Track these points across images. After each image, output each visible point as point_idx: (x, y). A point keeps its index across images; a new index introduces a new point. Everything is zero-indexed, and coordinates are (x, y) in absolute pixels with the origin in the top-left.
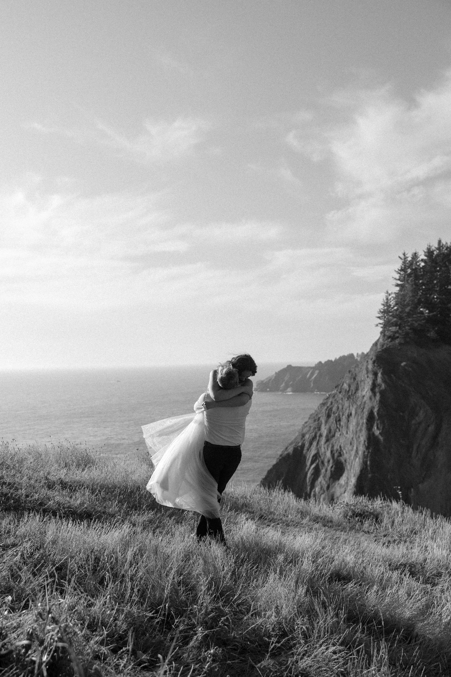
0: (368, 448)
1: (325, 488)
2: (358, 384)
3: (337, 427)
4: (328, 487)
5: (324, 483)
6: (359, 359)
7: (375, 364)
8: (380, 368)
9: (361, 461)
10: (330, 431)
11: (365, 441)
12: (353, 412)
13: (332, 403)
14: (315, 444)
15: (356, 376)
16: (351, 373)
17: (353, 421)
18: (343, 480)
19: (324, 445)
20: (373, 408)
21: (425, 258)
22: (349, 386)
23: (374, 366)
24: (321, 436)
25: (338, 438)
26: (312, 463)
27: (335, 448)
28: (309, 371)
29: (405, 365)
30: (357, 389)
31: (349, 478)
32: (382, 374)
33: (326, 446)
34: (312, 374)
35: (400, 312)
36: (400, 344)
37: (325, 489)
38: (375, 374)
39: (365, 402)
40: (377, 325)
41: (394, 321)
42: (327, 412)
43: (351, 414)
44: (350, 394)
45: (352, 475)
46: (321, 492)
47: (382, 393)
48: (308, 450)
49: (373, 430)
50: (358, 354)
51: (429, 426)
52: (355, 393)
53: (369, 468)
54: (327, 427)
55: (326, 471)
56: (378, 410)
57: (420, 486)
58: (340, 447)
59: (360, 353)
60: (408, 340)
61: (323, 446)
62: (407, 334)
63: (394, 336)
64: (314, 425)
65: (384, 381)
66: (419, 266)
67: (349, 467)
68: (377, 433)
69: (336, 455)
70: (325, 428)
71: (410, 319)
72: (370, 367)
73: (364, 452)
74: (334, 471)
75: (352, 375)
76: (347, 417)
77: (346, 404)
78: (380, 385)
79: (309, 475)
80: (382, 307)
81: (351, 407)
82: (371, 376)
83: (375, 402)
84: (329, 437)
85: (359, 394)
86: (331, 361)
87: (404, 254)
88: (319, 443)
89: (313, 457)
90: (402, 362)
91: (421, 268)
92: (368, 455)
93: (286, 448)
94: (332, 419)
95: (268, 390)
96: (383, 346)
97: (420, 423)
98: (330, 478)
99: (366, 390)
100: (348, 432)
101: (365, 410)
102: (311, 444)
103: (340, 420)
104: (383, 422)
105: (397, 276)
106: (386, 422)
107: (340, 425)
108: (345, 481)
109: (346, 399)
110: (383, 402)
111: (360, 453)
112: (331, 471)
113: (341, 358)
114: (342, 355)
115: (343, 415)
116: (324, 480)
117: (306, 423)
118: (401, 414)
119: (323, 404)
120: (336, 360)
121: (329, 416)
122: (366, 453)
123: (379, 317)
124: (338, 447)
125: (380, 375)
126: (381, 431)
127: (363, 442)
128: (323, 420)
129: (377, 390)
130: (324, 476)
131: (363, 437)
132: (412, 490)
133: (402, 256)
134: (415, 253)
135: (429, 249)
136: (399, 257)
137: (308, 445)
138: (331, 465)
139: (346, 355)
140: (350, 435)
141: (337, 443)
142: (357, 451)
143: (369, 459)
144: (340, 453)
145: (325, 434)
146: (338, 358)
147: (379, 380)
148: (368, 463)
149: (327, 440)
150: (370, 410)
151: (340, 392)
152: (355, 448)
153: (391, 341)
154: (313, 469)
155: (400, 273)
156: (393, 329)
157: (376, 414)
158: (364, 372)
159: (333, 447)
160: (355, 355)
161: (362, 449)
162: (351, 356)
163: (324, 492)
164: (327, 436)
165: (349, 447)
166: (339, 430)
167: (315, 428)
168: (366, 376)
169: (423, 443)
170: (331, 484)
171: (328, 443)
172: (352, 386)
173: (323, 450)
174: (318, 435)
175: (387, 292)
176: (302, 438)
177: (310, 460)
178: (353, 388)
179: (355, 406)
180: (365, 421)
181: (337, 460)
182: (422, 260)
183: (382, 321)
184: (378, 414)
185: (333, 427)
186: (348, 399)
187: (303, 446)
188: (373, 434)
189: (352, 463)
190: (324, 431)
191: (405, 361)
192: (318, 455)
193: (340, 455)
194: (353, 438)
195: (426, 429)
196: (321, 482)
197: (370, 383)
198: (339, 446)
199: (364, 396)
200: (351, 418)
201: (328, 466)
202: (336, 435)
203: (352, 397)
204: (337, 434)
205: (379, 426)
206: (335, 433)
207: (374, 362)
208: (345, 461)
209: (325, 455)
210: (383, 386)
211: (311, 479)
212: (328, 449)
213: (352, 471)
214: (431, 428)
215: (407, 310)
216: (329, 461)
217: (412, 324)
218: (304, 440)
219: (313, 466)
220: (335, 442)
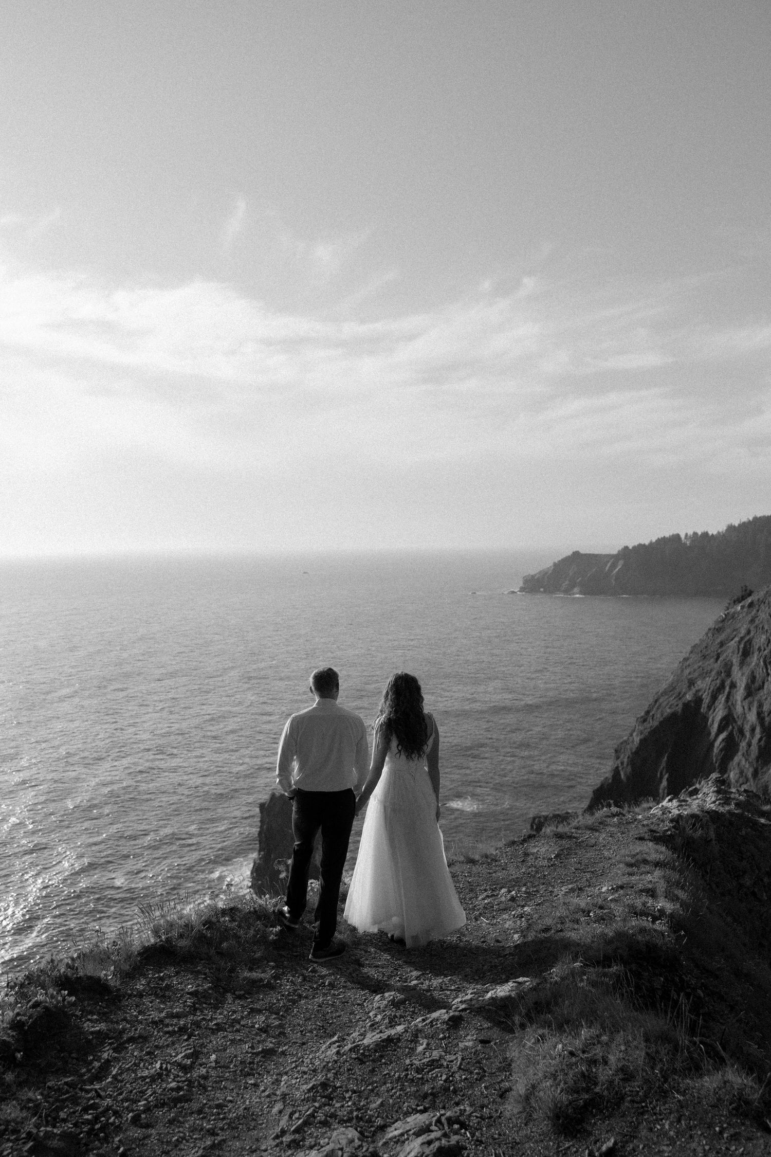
1: (749, 771)
3: (768, 674)
4: (755, 774)
5: (747, 766)
6: (688, 543)
10: (753, 678)
13: (749, 632)
14: (722, 698)
19: (742, 702)
24: (733, 686)
26: (720, 730)
27: (765, 708)
28: (608, 562)
33: (746, 703)
34: (614, 566)
37: (750, 776)
42: (742, 646)
46: (741, 780)
48: (709, 708)
50: (686, 535)
54: (747, 670)
55: (749, 745)
59: (690, 533)
61: (739, 702)
69: (767, 720)
70: (743, 675)
74: (766, 746)
79: (716, 750)
84: (753, 689)
86: (644, 545)
88: (731, 698)
89: (722, 720)
93: (656, 701)
94: (755, 660)
95: (542, 590)
98: (758, 759)
102: (714, 698)
112: (760, 747)
113: (659, 541)
114: (661, 536)
116: (746, 760)
117: (686, 659)
120: (651, 543)
121: (746, 654)
128: (732, 658)
130: (747, 755)
137: (709, 698)
138: (758, 736)
139: (667, 535)
141: (768, 700)
145: (742, 684)
146: (654, 540)
149: (749, 694)
154: (723, 740)
159: (760, 706)
160: (683, 536)
162: (677, 537)
163: (748, 779)
164: (748, 687)
167: (719, 673)
170: (760, 768)
171: (750, 699)
173: (739, 709)
174: (728, 683)
176: (689, 687)
177: (716, 726)
181: (770, 729)
187: (698, 701)
190: (740, 679)
192: (730, 718)
196: (739, 764)
201: (753, 737)
202: (766, 687)
204: (769, 686)
206: (763, 683)
209: (745, 717)
211: (719, 758)
212: (750, 709)
216: (753, 730)
218: (697, 691)
219: (722, 736)
220: (764, 698)
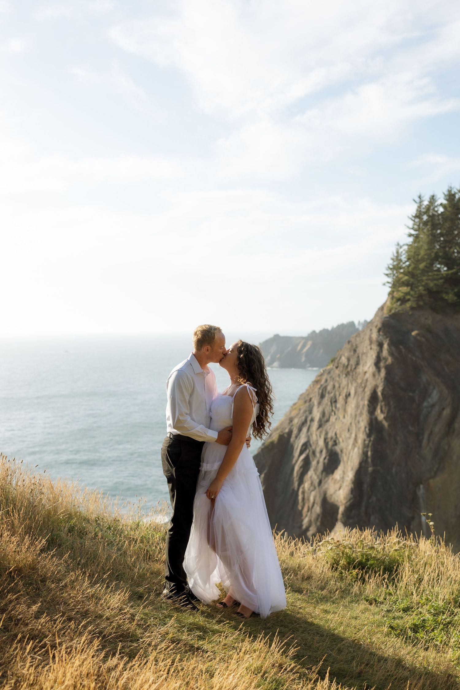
0: (369, 436)
1: (316, 482)
2: (358, 357)
3: (332, 410)
4: (320, 482)
5: (315, 478)
6: (361, 328)
7: (381, 333)
8: (387, 338)
9: (361, 451)
10: (323, 414)
11: (365, 428)
12: (352, 392)
13: (326, 381)
14: (305, 430)
15: (357, 347)
16: (350, 343)
17: (352, 403)
18: (338, 474)
19: (316, 431)
20: (376, 387)
21: (445, 202)
22: (349, 360)
23: (379, 334)
24: (312, 420)
25: (333, 424)
26: (301, 453)
27: (329, 435)
28: (300, 342)
29: (417, 334)
30: (358, 364)
31: (345, 471)
32: (388, 345)
33: (318, 433)
34: (304, 346)
35: (414, 269)
36: (412, 308)
37: (316, 485)
38: (381, 345)
39: (367, 380)
40: (384, 284)
41: (406, 280)
42: (321, 391)
43: (349, 394)
44: (349, 369)
45: (350, 469)
46: (311, 488)
47: (387, 368)
48: (296, 437)
49: (376, 413)
50: (359, 322)
51: (443, 409)
52: (355, 368)
53: (370, 460)
54: (321, 409)
55: (318, 463)
56: (383, 390)
57: (431, 481)
58: (336, 434)
60: (421, 303)
61: (314, 433)
62: (420, 296)
63: (404, 298)
64: (303, 408)
65: (391, 353)
66: (437, 211)
67: (345, 458)
68: (380, 416)
69: (330, 444)
70: (318, 411)
71: (424, 278)
72: (375, 336)
73: (365, 440)
74: (328, 464)
75: (352, 346)
76: (345, 397)
77: (344, 381)
78: (386, 359)
79: (296, 468)
80: (391, 262)
81: (350, 385)
82: (375, 347)
83: (380, 379)
84: (323, 422)
85: (360, 369)
86: (327, 330)
87: (420, 197)
88: (310, 429)
89: (302, 446)
90: (413, 330)
91: (439, 215)
92: (369, 444)
94: (326, 400)
96: (390, 311)
97: (433, 406)
98: (322, 472)
99: (369, 364)
100: (346, 416)
101: (366, 389)
102: (300, 430)
103: (336, 402)
104: (388, 404)
105: (411, 223)
106: (392, 403)
107: (336, 407)
108: (340, 475)
109: (344, 376)
110: (388, 379)
111: (360, 441)
112: (324, 463)
113: (339, 327)
115: (340, 395)
116: (315, 474)
118: (411, 394)
119: (316, 382)
120: (333, 329)
121: (322, 396)
122: (367, 442)
123: (387, 275)
124: (333, 435)
125: (386, 346)
126: (385, 415)
127: (363, 428)
128: (315, 401)
129: (382, 364)
130: (316, 470)
131: (363, 421)
132: (421, 486)
133: (418, 200)
134: (433, 196)
135: (450, 191)
136: (414, 200)
137: (296, 431)
138: (324, 456)
139: (345, 323)
140: (348, 420)
141: (332, 429)
142: (356, 440)
143: (370, 449)
144: (335, 441)
145: (317, 419)
146: (335, 326)
147: (385, 353)
148: (369, 453)
149: (320, 426)
150: (373, 389)
151: (337, 367)
152: (353, 435)
153: (401, 305)
154: (302, 461)
155: (414, 221)
156: (405, 289)
157: (379, 394)
158: (367, 342)
159: (327, 434)
160: (356, 323)
161: (362, 436)
162: (352, 324)
163: (315, 488)
164: (320, 420)
165: (345, 434)
166: (335, 414)
167: (305, 411)
168: (369, 347)
169: (437, 429)
170: (323, 479)
171: (321, 429)
172: (351, 360)
173: (314, 438)
174: (309, 419)
175: (398, 244)
176: (289, 423)
177: (299, 450)
178: (353, 362)
179: (355, 385)
180: (366, 402)
181: (332, 450)
182: (441, 204)
183: (390, 280)
184: (382, 394)
185: (328, 410)
186: (346, 375)
187: (290, 433)
188: (376, 418)
189: (349, 453)
190: (317, 414)
191: (417, 330)
192: (308, 444)
193: (335, 443)
194: (351, 424)
195: (440, 414)
196: (311, 477)
197: (374, 356)
198: (334, 433)
199: (366, 372)
200: (350, 399)
201: (320, 456)
202: (331, 419)
203: (351, 374)
204: (333, 419)
205: (384, 408)
206: (329, 417)
207: (379, 330)
208: (342, 451)
209: (317, 443)
210: (390, 360)
211: (299, 473)
212: (320, 436)
213: (349, 463)
214: (447, 412)
215: (422, 266)
216: (321, 452)
217: (426, 284)
218: (292, 426)
219: (303, 457)
220: (329, 428)
